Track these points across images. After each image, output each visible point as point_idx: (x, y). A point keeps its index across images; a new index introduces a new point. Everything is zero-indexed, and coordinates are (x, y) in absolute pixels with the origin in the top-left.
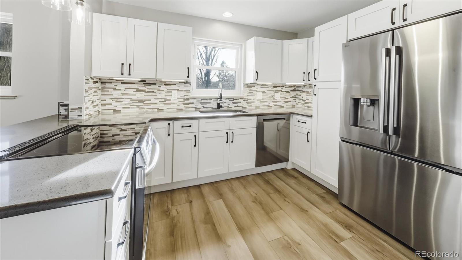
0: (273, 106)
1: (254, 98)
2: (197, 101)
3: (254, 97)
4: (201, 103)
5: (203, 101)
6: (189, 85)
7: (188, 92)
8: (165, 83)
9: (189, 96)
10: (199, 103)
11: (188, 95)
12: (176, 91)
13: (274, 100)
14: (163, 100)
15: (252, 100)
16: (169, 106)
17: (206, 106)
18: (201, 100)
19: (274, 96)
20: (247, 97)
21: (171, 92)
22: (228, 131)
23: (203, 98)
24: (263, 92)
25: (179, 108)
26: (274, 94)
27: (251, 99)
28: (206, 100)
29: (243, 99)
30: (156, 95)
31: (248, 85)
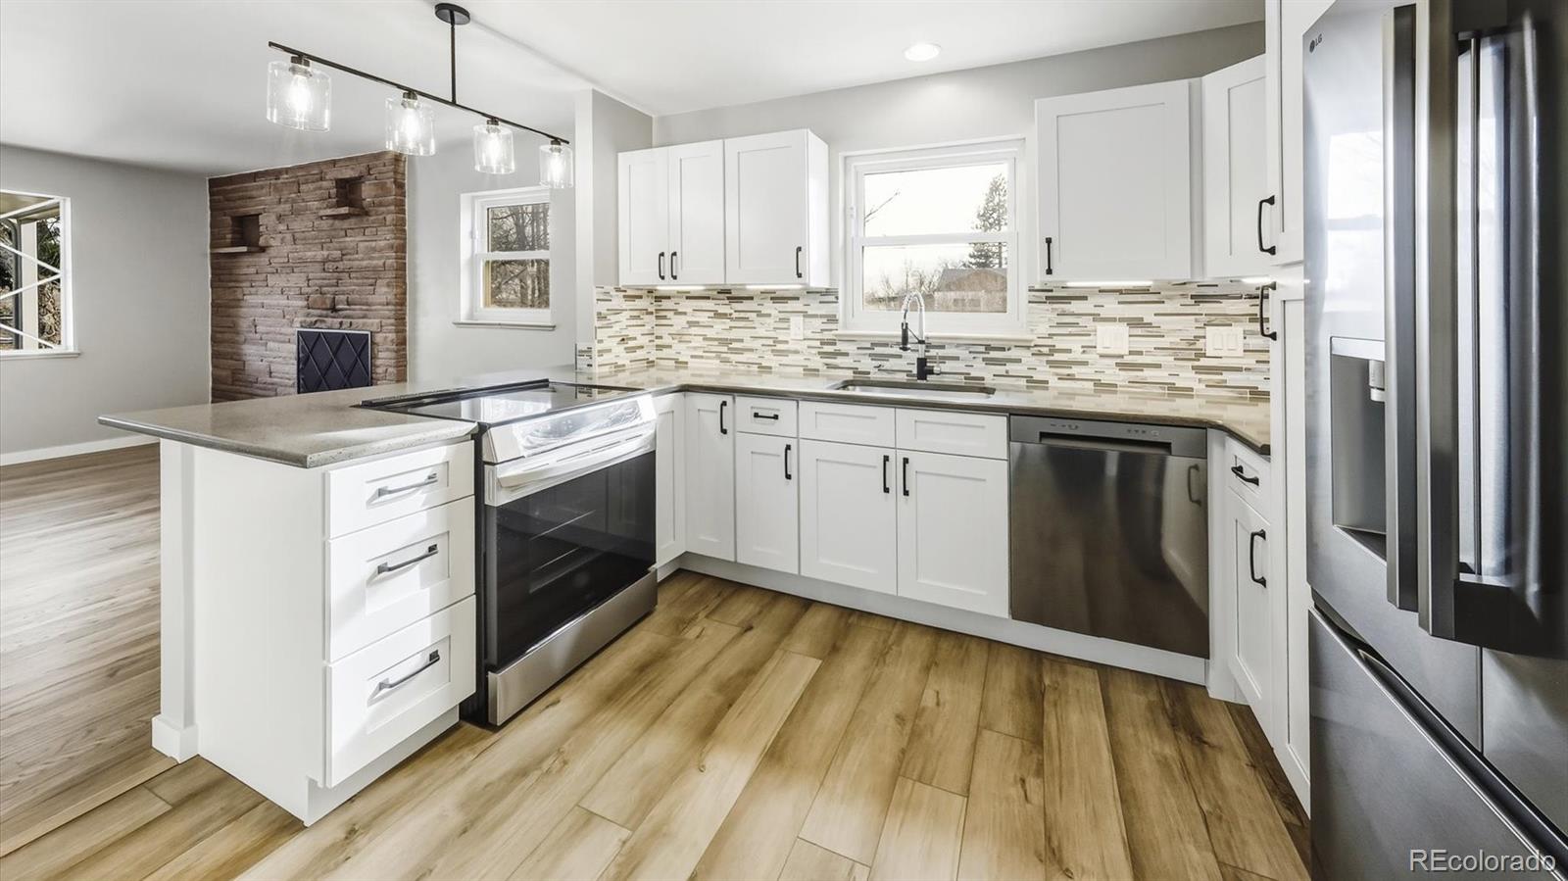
0: (1199, 387)
1: (1083, 347)
2: (858, 348)
3: (1086, 341)
4: (870, 355)
5: (878, 350)
6: (832, 298)
7: (832, 319)
8: (773, 295)
9: (833, 332)
10: (864, 354)
11: (831, 330)
12: (800, 319)
13: (1203, 362)
14: (771, 342)
15: (1077, 355)
16: (784, 360)
17: (887, 365)
18: (869, 346)
19: (1202, 340)
20: (1049, 342)
21: (787, 320)
22: (891, 453)
23: (876, 340)
24: (1135, 323)
25: (811, 365)
26: (1200, 332)
27: (1069, 351)
28: (886, 345)
29: (1028, 347)
30: (754, 328)
31: (1050, 294)
